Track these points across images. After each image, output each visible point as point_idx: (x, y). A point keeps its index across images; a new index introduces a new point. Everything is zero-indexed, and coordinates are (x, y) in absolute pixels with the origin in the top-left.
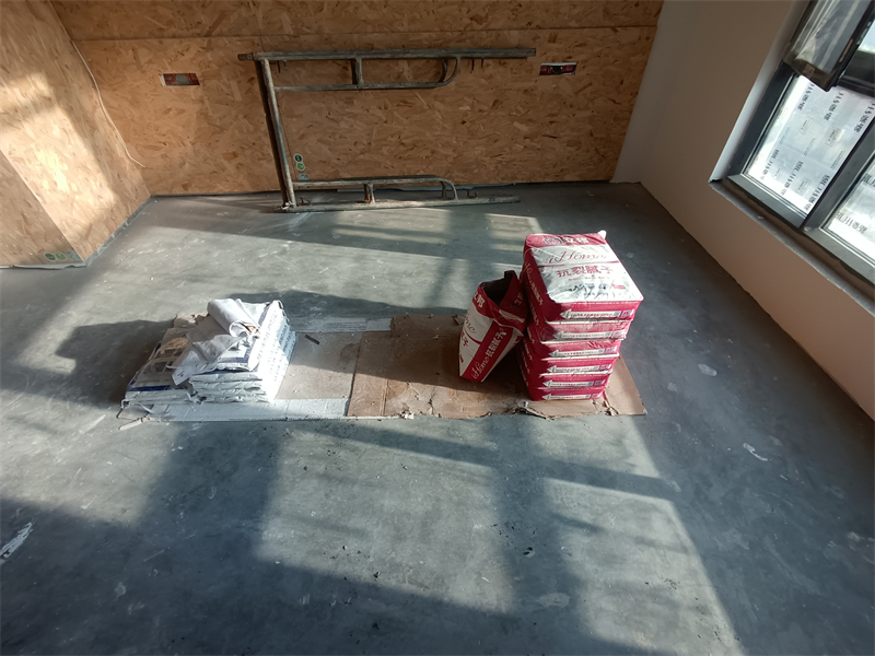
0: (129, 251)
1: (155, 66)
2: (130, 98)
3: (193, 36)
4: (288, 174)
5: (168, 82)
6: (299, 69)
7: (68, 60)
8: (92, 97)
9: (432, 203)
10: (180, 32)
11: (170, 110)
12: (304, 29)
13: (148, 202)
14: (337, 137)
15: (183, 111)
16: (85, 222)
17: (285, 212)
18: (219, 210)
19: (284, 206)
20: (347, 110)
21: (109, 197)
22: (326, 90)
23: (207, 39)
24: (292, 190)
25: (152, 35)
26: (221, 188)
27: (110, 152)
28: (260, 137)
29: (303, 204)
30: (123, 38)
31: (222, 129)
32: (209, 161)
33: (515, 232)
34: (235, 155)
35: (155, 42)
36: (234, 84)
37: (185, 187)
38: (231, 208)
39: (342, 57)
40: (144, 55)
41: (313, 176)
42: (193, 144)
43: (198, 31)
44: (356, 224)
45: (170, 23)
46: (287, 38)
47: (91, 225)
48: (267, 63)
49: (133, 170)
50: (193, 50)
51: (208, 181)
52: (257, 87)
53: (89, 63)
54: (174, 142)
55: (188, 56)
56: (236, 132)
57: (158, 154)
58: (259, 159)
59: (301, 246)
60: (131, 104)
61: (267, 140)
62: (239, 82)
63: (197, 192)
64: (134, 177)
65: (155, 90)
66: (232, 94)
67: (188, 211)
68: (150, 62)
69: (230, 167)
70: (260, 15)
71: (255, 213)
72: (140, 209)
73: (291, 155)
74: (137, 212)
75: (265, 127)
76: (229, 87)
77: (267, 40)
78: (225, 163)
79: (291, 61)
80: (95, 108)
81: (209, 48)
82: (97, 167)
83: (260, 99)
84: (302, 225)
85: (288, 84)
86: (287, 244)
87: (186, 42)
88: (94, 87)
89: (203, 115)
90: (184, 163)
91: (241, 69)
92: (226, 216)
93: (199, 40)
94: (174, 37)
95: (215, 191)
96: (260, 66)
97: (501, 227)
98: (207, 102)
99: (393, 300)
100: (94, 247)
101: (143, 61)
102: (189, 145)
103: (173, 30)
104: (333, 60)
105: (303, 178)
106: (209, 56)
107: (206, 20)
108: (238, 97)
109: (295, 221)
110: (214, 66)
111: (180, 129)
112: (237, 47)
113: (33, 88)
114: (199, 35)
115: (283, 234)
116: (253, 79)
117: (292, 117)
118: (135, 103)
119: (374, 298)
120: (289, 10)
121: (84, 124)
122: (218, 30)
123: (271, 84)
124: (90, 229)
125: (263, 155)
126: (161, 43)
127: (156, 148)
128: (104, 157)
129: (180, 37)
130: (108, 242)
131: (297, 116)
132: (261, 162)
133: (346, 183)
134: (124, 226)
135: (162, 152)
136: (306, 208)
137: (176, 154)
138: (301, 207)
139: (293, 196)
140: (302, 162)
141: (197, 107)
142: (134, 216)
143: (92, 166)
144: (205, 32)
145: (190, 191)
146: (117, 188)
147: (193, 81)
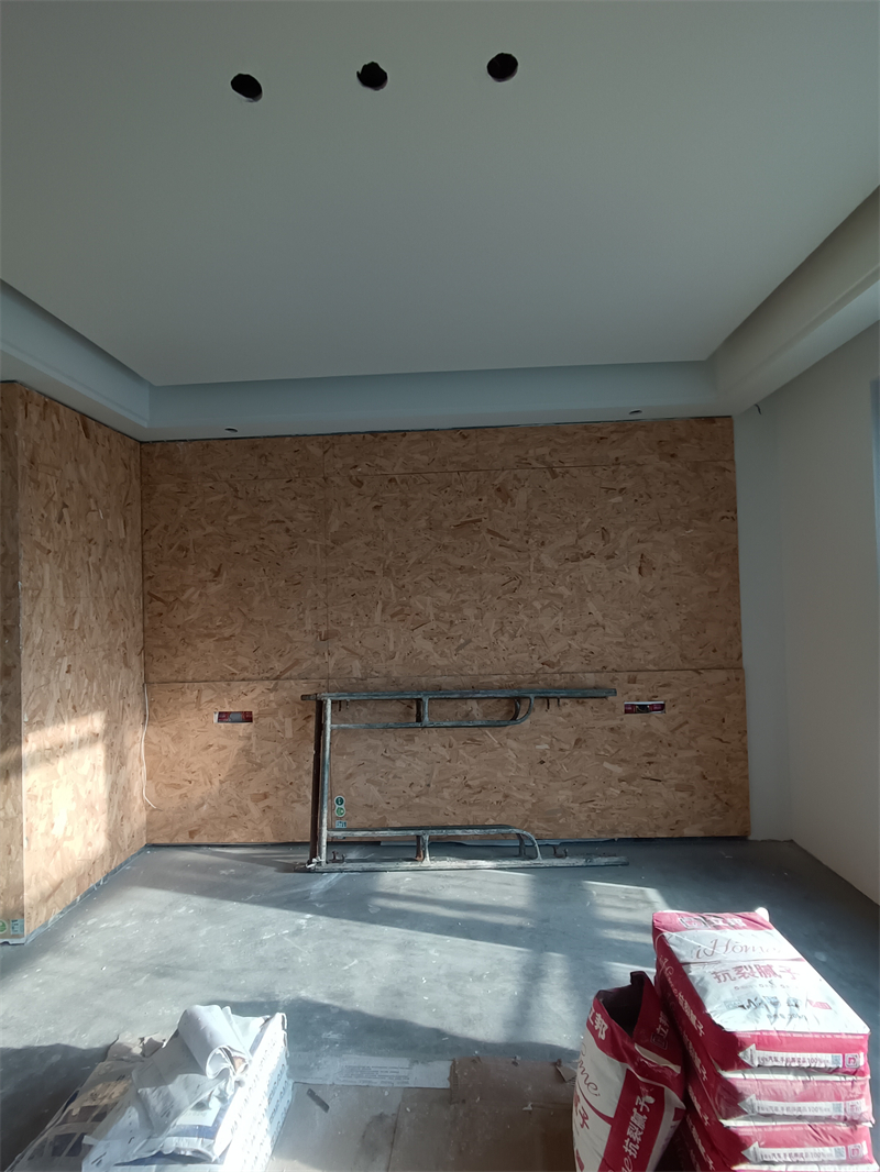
0: (89, 923)
1: (213, 705)
2: (174, 733)
3: (262, 679)
4: (325, 821)
5: (220, 719)
6: (359, 707)
7: (133, 699)
8: (136, 732)
9: (507, 863)
10: (251, 676)
11: (211, 746)
12: (373, 673)
13: (139, 853)
14: (390, 776)
15: (224, 747)
16: (56, 877)
17: (309, 871)
18: (224, 866)
19: (310, 862)
20: (406, 748)
21: (100, 843)
22: (386, 728)
23: (274, 682)
24: (324, 843)
25: (223, 679)
26: (236, 836)
27: (127, 790)
28: (300, 776)
29: (334, 861)
30: (194, 681)
31: (260, 766)
32: (233, 803)
33: (630, 910)
34: (265, 796)
35: (224, 684)
36: (288, 721)
37: (192, 834)
38: (240, 863)
39: (408, 697)
40: (207, 695)
41: (353, 824)
42: (221, 782)
43: (268, 675)
44: (402, 891)
45: (245, 669)
46: (354, 681)
47: (62, 882)
48: (329, 702)
49: (141, 811)
50: (257, 691)
51: (222, 827)
52: (312, 724)
53: (151, 703)
54: (202, 780)
55: (251, 696)
56: (276, 769)
57: (179, 792)
58: (293, 802)
59: (324, 922)
60: (173, 739)
61: (309, 780)
62: (295, 720)
63: (205, 840)
64: (139, 818)
65: (204, 727)
66: (284, 733)
67: (185, 866)
68: (211, 701)
69: (255, 811)
70: (332, 662)
71: (270, 872)
72: (126, 862)
73: (331, 798)
74: (121, 866)
75: (310, 765)
76: (283, 724)
77: (333, 683)
78: (251, 805)
79: (353, 701)
80: (135, 743)
81: (274, 689)
82: (106, 807)
83: (313, 735)
84: (330, 891)
85: (345, 721)
86: (303, 919)
87: (252, 685)
88: (144, 724)
89: (246, 752)
90: (202, 805)
91: (300, 707)
92: (231, 875)
93: (267, 682)
94: (243, 680)
95: (227, 841)
96: (321, 705)
97: (608, 902)
98: (254, 739)
99: (454, 1025)
100: (49, 915)
101: (204, 700)
102: (217, 783)
103: (246, 674)
104: (398, 700)
105: (340, 826)
106: (272, 696)
107: (278, 666)
108: (289, 734)
109: (320, 885)
110: (274, 705)
111: (214, 766)
112: (304, 688)
113: (89, 725)
114: (268, 678)
115: (300, 903)
116: (309, 716)
117: (343, 754)
118: (177, 739)
119: (424, 1019)
120: (361, 658)
121: (116, 760)
122: (288, 674)
123: (329, 722)
124: (57, 888)
125: (299, 796)
126: (229, 685)
127: (178, 787)
128: (118, 794)
129: (249, 680)
130: (69, 907)
131: (348, 754)
132: (294, 805)
133: (395, 833)
134: (98, 885)
135: (183, 791)
136: (338, 866)
137: (197, 794)
138: (331, 865)
139: (324, 849)
140: (342, 806)
141: (241, 744)
142: (115, 871)
143: (101, 806)
144: (275, 676)
145: (196, 840)
146: (113, 835)
147: (247, 717)
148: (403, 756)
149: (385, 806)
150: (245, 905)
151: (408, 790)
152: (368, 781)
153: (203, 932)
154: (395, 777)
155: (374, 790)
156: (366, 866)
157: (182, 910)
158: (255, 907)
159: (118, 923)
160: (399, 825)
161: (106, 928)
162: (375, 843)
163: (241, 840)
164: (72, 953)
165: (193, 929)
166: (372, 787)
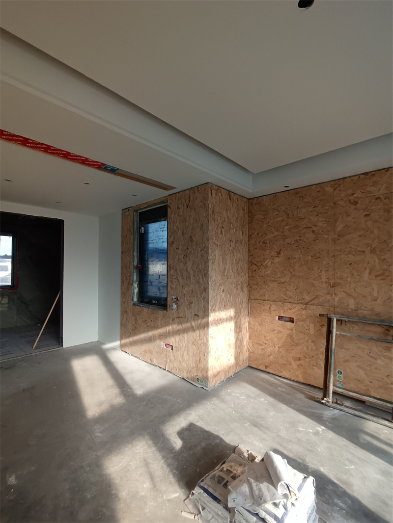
0: (229, 391)
1: (276, 312)
2: (260, 322)
3: (299, 303)
4: (331, 381)
5: (279, 319)
6: (354, 325)
7: (245, 305)
8: (245, 319)
10: (293, 301)
11: (275, 330)
12: (363, 308)
13: (245, 369)
14: (373, 367)
15: (281, 332)
16: (218, 369)
17: (322, 403)
18: (280, 386)
19: (323, 399)
20: (385, 354)
21: (232, 361)
22: (371, 339)
23: (305, 305)
24: (331, 392)
25: (280, 301)
26: (285, 374)
27: (242, 341)
28: (318, 354)
29: (336, 403)
30: (268, 300)
31: (297, 344)
32: (284, 358)
34: (299, 359)
35: (281, 303)
36: (312, 326)
37: (266, 367)
38: (287, 387)
39: (388, 324)
40: (274, 307)
41: (348, 387)
42: (279, 348)
43: (302, 302)
44: (382, 437)
45: (290, 297)
46: (350, 310)
47: (220, 371)
48: (335, 320)
49: (246, 351)
50: (296, 309)
51: (279, 368)
52: (325, 329)
53: (251, 307)
54: (271, 344)
55: (293, 310)
56: (305, 348)
57: (261, 347)
58: (313, 366)
59: (331, 435)
60: (259, 324)
61: (323, 357)
62: (315, 325)
63: (271, 371)
64: (246, 354)
65: (272, 321)
66: (309, 330)
67: (263, 380)
68: (275, 310)
69: (295, 364)
70: (337, 299)
71: (301, 396)
72: (241, 371)
73: (335, 369)
74: (239, 372)
75: (323, 349)
76: (309, 326)
77: (338, 310)
78: (293, 362)
79: (349, 321)
80: (245, 323)
81: (305, 309)
82: (234, 346)
83: (325, 335)
84: (334, 419)
85: (344, 331)
86: (321, 428)
87: (294, 305)
88: (248, 316)
89: (290, 336)
90: (271, 355)
91: (318, 320)
92: (283, 391)
93: (301, 305)
94: (290, 303)
95: (281, 375)
96: (330, 321)
98: (294, 331)
100: (216, 383)
101: (272, 309)
102: (277, 348)
103: (291, 300)
104: (379, 325)
105: (340, 385)
106: (304, 312)
107: (307, 298)
108: (312, 332)
109: (329, 413)
110: (304, 317)
111: (276, 339)
112: (320, 310)
113: (229, 313)
115: (319, 419)
116: (323, 325)
117: (342, 348)
118: (261, 324)
120: (355, 298)
121: (238, 329)
122: (312, 302)
123: (334, 330)
124: (218, 373)
125: (317, 364)
126: (283, 304)
127: (261, 345)
128: (239, 342)
129: (293, 303)
130: (222, 382)
131: (345, 349)
132: (314, 367)
133: (376, 401)
134: (231, 376)
135: (263, 347)
136: (339, 407)
137: (269, 350)
138: (334, 405)
139: (331, 395)
140: (341, 375)
141: (289, 332)
142: (237, 373)
143: (233, 346)
144: (305, 303)
145: (268, 370)
146: (237, 358)
147: (291, 320)
148: (382, 358)
149: (369, 383)
150: (289, 409)
151: (385, 378)
152: (358, 366)
153: (272, 414)
154: (376, 368)
155: (362, 373)
156: (357, 413)
157: (262, 400)
158: (295, 411)
159: (238, 395)
160: (378, 397)
161: (234, 396)
162: (363, 402)
163: (288, 376)
164: (223, 401)
165: (267, 410)
166: (361, 371)
